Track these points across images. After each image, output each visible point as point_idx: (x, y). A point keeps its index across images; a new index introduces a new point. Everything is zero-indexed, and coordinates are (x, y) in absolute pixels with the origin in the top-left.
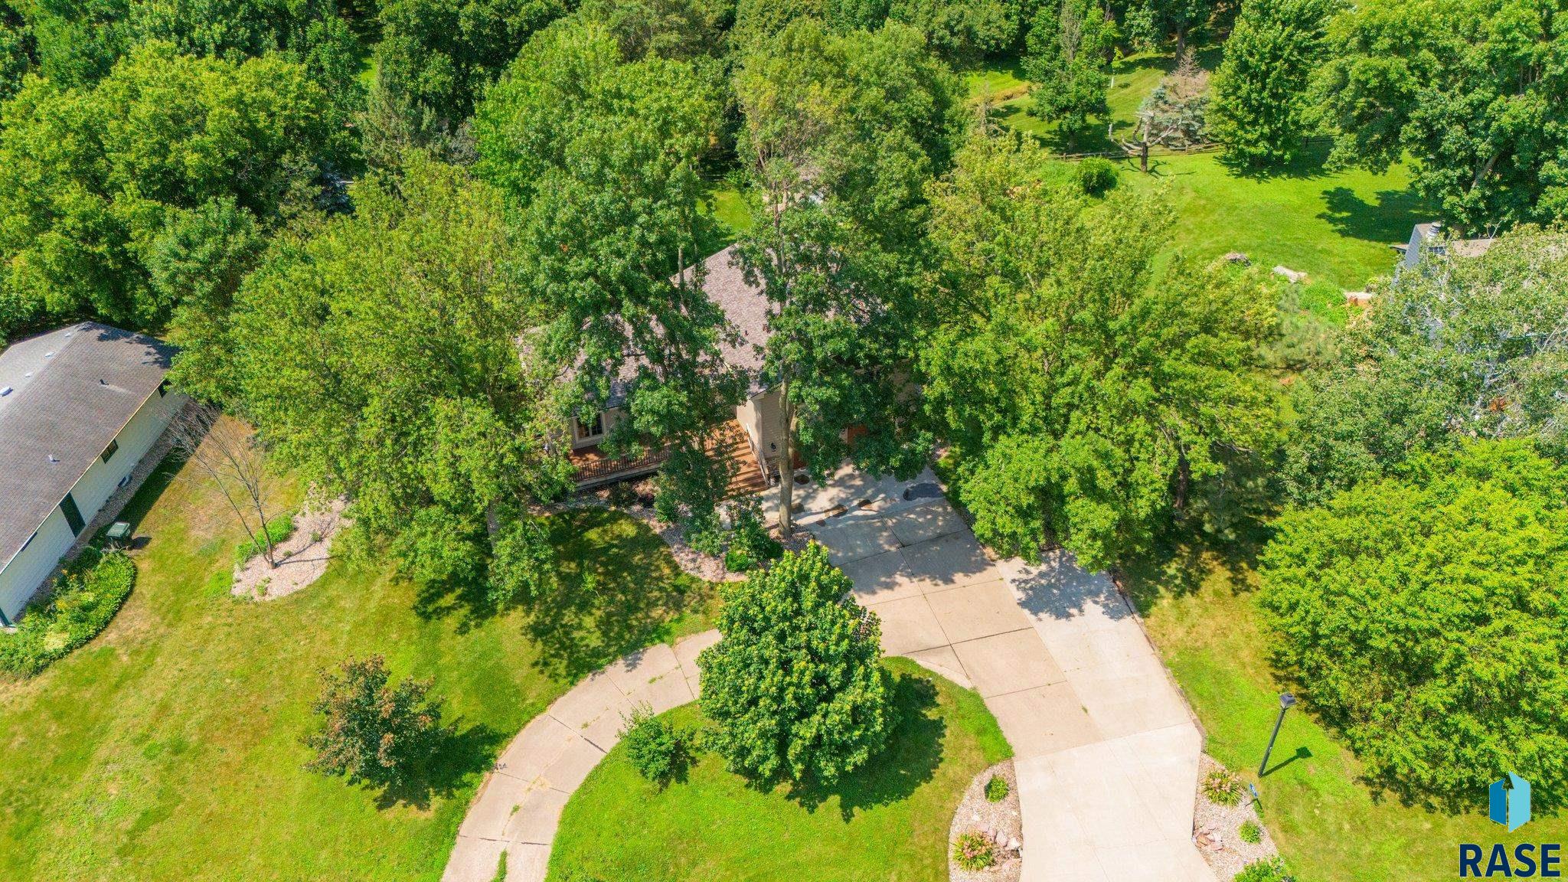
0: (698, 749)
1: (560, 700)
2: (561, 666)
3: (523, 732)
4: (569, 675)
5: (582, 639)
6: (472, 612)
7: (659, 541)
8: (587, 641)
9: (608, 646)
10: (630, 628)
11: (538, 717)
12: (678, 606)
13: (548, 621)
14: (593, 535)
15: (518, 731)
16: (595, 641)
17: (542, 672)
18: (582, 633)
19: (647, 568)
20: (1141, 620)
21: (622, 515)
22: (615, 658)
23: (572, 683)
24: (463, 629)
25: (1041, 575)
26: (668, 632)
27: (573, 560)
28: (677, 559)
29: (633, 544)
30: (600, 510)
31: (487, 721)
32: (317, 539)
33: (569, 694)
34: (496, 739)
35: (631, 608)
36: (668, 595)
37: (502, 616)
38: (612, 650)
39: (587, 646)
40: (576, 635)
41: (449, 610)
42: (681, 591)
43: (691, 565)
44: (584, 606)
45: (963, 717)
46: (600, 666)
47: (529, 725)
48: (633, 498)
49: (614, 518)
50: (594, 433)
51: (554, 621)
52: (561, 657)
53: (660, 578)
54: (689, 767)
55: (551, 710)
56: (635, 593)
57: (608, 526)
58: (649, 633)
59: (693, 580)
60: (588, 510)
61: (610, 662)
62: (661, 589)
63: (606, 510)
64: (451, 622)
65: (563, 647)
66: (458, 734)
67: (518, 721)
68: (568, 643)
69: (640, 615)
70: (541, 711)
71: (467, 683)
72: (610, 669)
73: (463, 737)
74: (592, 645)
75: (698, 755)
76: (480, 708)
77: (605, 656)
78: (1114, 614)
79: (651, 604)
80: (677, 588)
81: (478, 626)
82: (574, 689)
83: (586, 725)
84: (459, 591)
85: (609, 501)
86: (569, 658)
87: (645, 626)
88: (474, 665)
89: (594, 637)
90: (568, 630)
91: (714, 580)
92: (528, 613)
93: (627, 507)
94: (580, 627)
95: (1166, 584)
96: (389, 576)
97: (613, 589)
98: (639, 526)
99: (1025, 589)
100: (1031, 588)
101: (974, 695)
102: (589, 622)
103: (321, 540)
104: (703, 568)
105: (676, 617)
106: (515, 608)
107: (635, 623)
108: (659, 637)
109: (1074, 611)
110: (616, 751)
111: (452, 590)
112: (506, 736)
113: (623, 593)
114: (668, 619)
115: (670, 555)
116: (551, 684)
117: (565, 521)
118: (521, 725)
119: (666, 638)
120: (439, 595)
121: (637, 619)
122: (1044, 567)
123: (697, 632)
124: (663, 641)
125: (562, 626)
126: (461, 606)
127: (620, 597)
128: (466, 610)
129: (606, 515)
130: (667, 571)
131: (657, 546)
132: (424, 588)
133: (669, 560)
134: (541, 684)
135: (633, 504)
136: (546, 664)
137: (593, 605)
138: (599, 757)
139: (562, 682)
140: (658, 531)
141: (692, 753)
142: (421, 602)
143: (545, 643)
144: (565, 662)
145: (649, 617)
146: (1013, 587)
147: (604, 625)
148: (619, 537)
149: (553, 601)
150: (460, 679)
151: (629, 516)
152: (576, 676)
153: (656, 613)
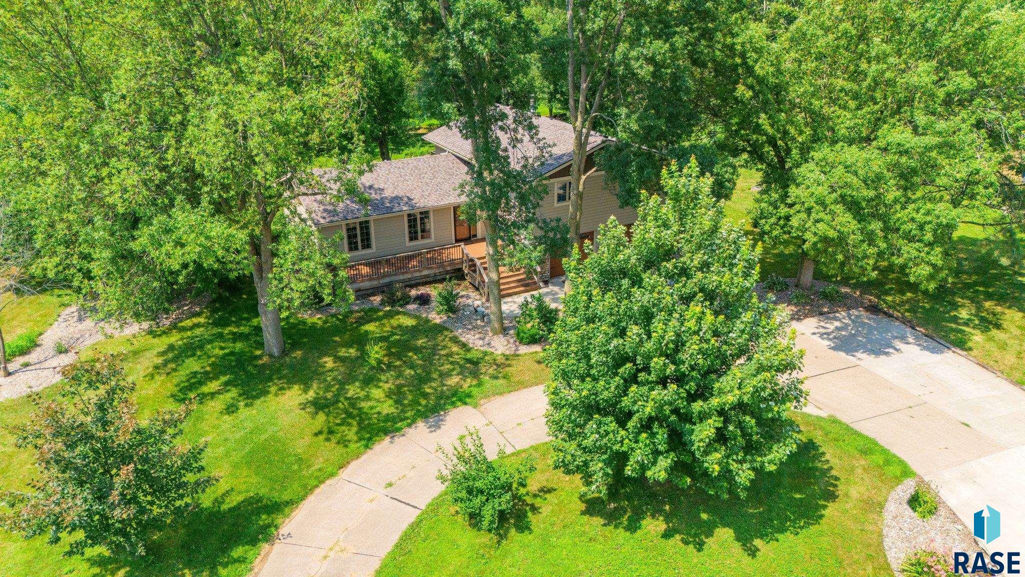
0: (535, 496)
1: (354, 464)
2: (351, 433)
3: (311, 498)
4: (360, 439)
5: (372, 408)
6: (240, 395)
7: (440, 329)
8: (378, 409)
9: (403, 411)
10: (425, 395)
11: (328, 482)
12: (475, 374)
13: (329, 395)
14: (370, 327)
15: (303, 498)
16: (388, 408)
17: (328, 440)
18: (370, 404)
19: (435, 348)
20: (964, 353)
21: (399, 313)
22: (414, 421)
23: (367, 447)
24: (231, 409)
25: (837, 328)
26: (469, 396)
27: (351, 347)
28: (463, 339)
29: (414, 331)
30: (375, 310)
31: (263, 492)
32: (62, 350)
33: (364, 458)
34: (276, 508)
35: (424, 379)
36: (461, 366)
37: (276, 395)
38: (409, 414)
39: (379, 413)
40: (365, 405)
41: (213, 395)
42: (475, 363)
43: (481, 342)
44: (369, 381)
45: (836, 440)
46: (398, 430)
47: (317, 491)
48: (406, 300)
49: (389, 315)
50: (364, 247)
51: (337, 396)
52: (349, 424)
53: (450, 355)
54: (530, 514)
55: (344, 474)
56: (423, 367)
57: (385, 321)
58: (448, 398)
59: (485, 354)
60: (362, 310)
61: (409, 425)
62: (452, 363)
63: (379, 310)
64: (216, 405)
65: (350, 415)
66: (225, 507)
67: (305, 487)
68: (355, 412)
69: (433, 384)
70: (332, 475)
71: (236, 457)
72: (411, 431)
73: (231, 510)
74: (385, 412)
75: (538, 502)
76: (255, 480)
77: (402, 420)
78: (933, 351)
79: (444, 375)
80: (469, 361)
81: (246, 405)
82: (370, 452)
83: (390, 485)
84: (224, 379)
85: (383, 303)
86: (359, 424)
87: (442, 392)
88: (243, 441)
89: (386, 405)
90: (353, 401)
91: (508, 353)
92: (305, 391)
93: (401, 306)
94: (368, 398)
95: (966, 324)
96: (142, 374)
97: (400, 366)
98: (417, 317)
99: (830, 340)
100: (835, 338)
101: (834, 421)
102: (377, 393)
103: (66, 351)
104: (493, 343)
105: (474, 383)
106: (289, 388)
107: (428, 390)
108: (460, 400)
109: (891, 350)
110: (435, 507)
111: (216, 378)
112: (288, 503)
113: (411, 368)
114: (465, 386)
115: (456, 337)
116: (340, 449)
117: (338, 319)
118: (307, 491)
119: (468, 400)
120: (201, 383)
121: (430, 387)
122: (837, 324)
123: (501, 394)
124: (465, 404)
125: (346, 399)
126: (228, 391)
127: (408, 372)
128: (234, 393)
129: (381, 314)
130: (455, 349)
131: (441, 332)
132: (184, 379)
133: (455, 340)
134: (328, 451)
135: (407, 303)
136: (331, 432)
137: (379, 380)
138: (412, 515)
139: (353, 446)
140: (438, 321)
141: (529, 500)
142: (180, 391)
143: (327, 415)
144: (355, 429)
145: (444, 385)
146: (816, 338)
147: (396, 395)
148: (400, 326)
149: (333, 379)
150: (227, 454)
151: (405, 314)
152: (370, 439)
153: (453, 381)
